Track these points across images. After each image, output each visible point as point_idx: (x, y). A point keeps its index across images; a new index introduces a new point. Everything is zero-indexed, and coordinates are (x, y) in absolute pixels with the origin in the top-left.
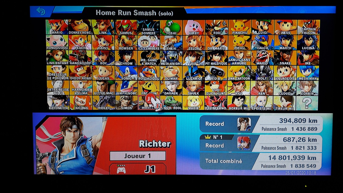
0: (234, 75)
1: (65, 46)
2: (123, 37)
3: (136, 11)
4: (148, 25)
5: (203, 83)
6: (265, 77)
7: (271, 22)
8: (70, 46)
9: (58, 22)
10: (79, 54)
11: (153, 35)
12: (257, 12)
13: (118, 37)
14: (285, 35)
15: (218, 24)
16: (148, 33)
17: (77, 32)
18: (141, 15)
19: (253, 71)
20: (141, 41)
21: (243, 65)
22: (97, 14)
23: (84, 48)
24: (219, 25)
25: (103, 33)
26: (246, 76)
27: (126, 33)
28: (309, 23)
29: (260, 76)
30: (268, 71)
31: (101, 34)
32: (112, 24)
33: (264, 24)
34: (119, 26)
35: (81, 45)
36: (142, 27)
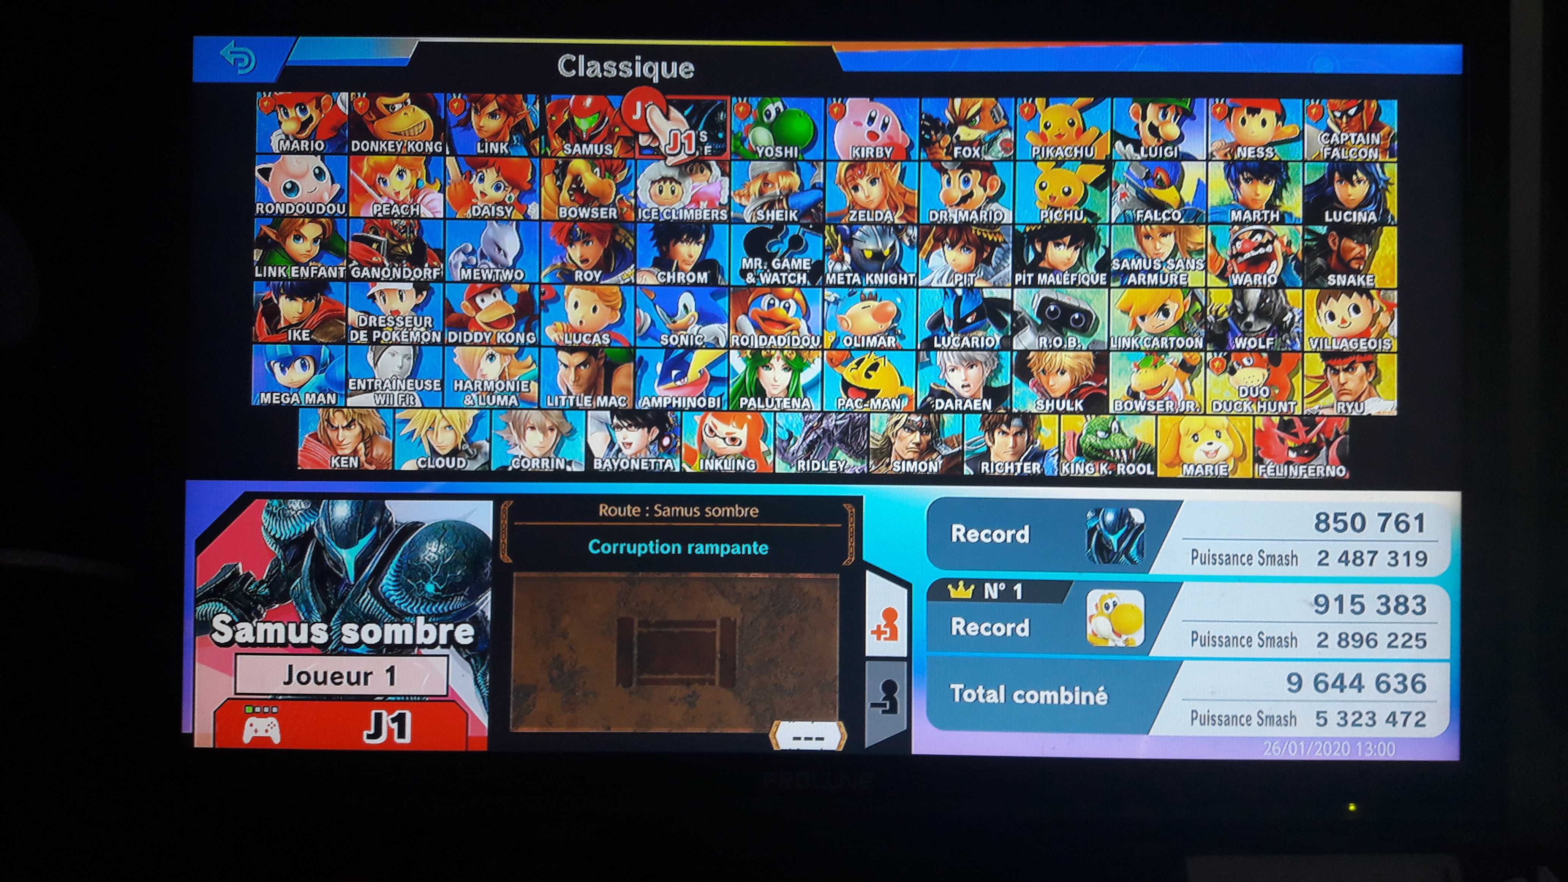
0: (1138, 330)
6: (1266, 336)
7: (1192, 106)
9: (310, 101)
10: (392, 236)
12: (1135, 69)
13: (557, 165)
14: (1252, 160)
15: (974, 116)
17: (387, 146)
19: (1217, 311)
20: (653, 183)
21: (1172, 287)
25: (494, 147)
26: (1187, 334)
28: (1352, 112)
29: (1244, 335)
30: (1277, 311)
31: (484, 155)
32: (530, 112)
33: (1165, 115)
34: (559, 119)
35: (401, 198)
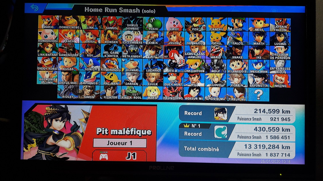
0: (190, 68)
1: (55, 39)
2: (109, 31)
3: (121, 9)
4: (132, 22)
5: (162, 75)
6: (218, 70)
7: (245, 19)
8: (60, 39)
9: (50, 18)
10: (68, 47)
11: (136, 31)
12: (232, 11)
13: (105, 31)
14: (258, 31)
15: (197, 21)
16: (132, 29)
18: (126, 12)
19: (207, 64)
20: (126, 36)
21: (198, 59)
23: (73, 41)
25: (91, 28)
26: (201, 69)
27: (112, 28)
28: (280, 21)
29: (213, 69)
30: (221, 64)
32: (99, 20)
33: (239, 21)
34: (105, 21)
35: (70, 39)
36: (126, 23)
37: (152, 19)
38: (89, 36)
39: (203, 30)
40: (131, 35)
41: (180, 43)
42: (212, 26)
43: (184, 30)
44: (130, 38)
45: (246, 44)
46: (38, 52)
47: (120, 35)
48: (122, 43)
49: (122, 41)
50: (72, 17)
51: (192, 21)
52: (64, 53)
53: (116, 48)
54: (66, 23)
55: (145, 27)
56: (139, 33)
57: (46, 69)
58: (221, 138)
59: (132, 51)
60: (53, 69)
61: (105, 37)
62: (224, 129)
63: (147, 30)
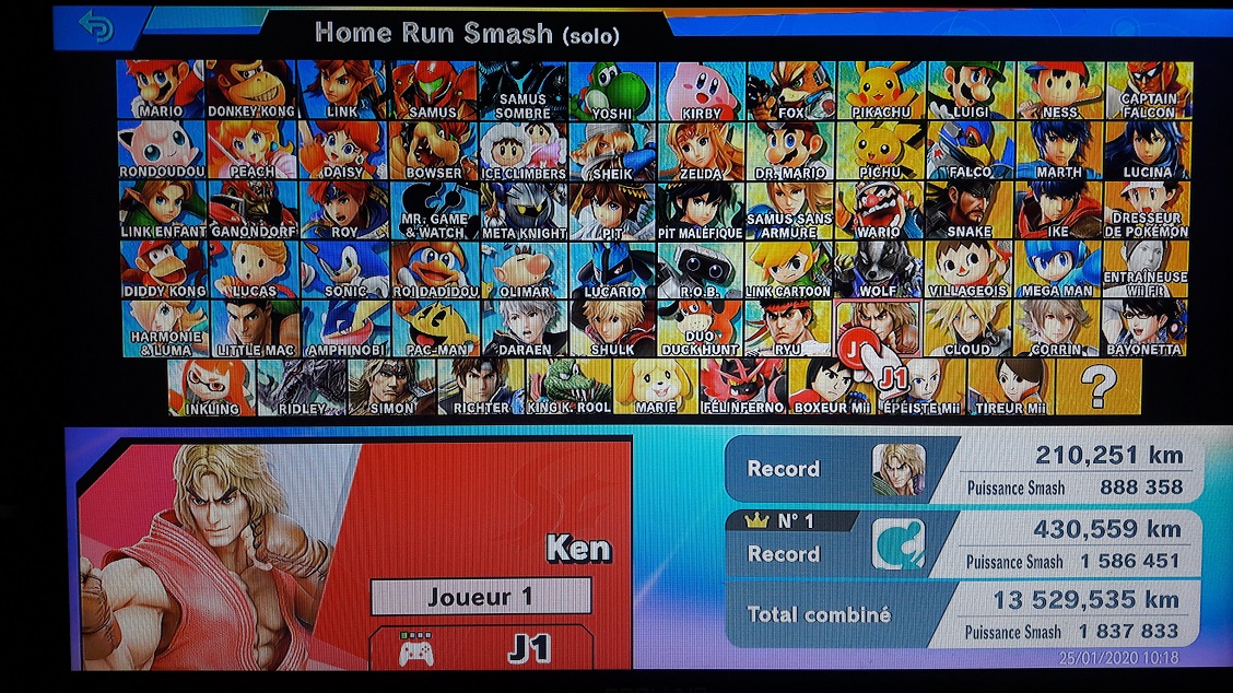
1: (194, 163)
2: (424, 128)
3: (472, 27)
4: (520, 83)
8: (212, 163)
11: (540, 122)
16: (519, 113)
18: (493, 41)
22: (319, 39)
23: (268, 171)
24: (796, 83)
27: (434, 112)
36: (496, 91)
37: (608, 70)
38: (338, 147)
39: (822, 116)
40: (518, 143)
41: (727, 172)
42: (863, 97)
43: (742, 115)
44: (514, 153)
45: (1004, 174)
46: (122, 219)
47: (470, 142)
48: (480, 174)
49: (479, 168)
50: (261, 67)
51: (778, 75)
52: (235, 224)
53: (453, 200)
54: (235, 92)
55: (575, 106)
56: (550, 133)
57: (161, 292)
58: (898, 567)
59: (522, 210)
60: (191, 291)
61: (407, 149)
62: (914, 529)
63: (586, 118)
